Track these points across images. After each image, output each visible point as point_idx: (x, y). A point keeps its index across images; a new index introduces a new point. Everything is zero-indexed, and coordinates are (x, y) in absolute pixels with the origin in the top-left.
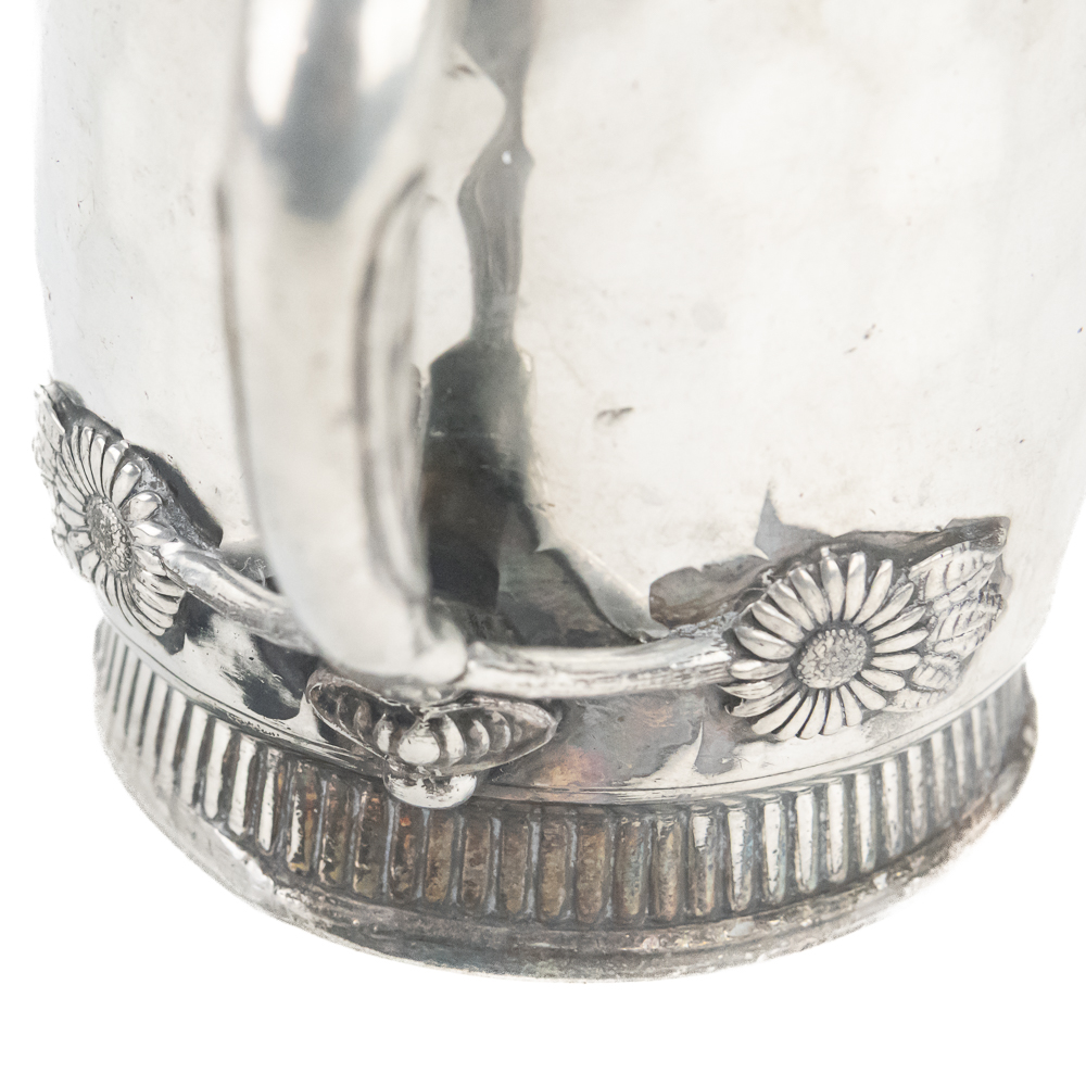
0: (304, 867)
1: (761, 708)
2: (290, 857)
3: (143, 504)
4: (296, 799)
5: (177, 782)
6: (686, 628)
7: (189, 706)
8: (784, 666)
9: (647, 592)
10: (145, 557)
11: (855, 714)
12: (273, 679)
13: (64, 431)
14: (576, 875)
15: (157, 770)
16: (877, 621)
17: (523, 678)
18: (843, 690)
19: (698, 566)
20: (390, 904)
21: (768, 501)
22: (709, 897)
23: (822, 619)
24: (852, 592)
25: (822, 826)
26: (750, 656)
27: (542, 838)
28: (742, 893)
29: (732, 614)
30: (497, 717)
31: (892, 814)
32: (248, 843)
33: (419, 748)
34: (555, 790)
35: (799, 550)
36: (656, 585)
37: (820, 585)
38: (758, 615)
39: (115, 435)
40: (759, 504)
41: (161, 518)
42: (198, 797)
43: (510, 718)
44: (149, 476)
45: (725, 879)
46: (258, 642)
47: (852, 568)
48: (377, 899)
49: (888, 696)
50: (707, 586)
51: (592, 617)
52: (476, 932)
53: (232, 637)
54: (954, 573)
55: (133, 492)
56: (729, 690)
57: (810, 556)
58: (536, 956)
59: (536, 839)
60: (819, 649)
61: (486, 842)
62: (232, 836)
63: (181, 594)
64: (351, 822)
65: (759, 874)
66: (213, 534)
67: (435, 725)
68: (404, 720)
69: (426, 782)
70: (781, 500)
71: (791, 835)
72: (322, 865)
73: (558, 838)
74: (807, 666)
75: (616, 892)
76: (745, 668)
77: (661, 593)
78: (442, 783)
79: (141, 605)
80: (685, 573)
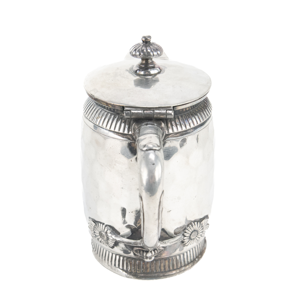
0: (131, 271)
1: (187, 242)
2: (129, 270)
3: (109, 231)
4: (129, 263)
5: (111, 264)
6: (178, 235)
7: (112, 254)
8: (189, 237)
9: (173, 231)
10: (110, 238)
11: (196, 240)
12: (127, 249)
13: (95, 224)
14: (164, 266)
15: (108, 263)
16: (198, 230)
17: (165, 244)
18: (195, 238)
19: (179, 227)
20: (143, 274)
21: (186, 218)
22: (180, 265)
23: (193, 230)
24: (196, 227)
25: (190, 254)
26: (186, 236)
27: (160, 262)
28: (183, 264)
29: (183, 232)
30: (158, 249)
31: (197, 251)
32: (123, 270)
33: (149, 255)
34: (163, 256)
35: (189, 223)
36: (175, 230)
37: (192, 227)
38: (186, 232)
39: (103, 224)
40: (185, 218)
41: (112, 233)
42: (115, 265)
43: (159, 249)
44: (109, 228)
45: (181, 263)
46: (125, 245)
47: (195, 224)
48: (141, 273)
49: (199, 238)
50: (180, 229)
51: (167, 235)
52: (154, 275)
53: (122, 245)
54: (205, 222)
55: (107, 230)
56: (183, 241)
57: (191, 224)
58: (161, 276)
59: (159, 263)
60: (193, 234)
61: (154, 264)
62: (120, 269)
63: (115, 241)
64: (137, 265)
65: (184, 261)
66: (119, 233)
67: (151, 251)
68: (147, 252)
69: (149, 258)
70: (187, 218)
71: (187, 256)
72: (133, 271)
73: (162, 262)
74: (191, 236)
75: (169, 267)
76: (185, 238)
77: (175, 231)
78: (151, 258)
79: (109, 244)
80: (178, 228)
